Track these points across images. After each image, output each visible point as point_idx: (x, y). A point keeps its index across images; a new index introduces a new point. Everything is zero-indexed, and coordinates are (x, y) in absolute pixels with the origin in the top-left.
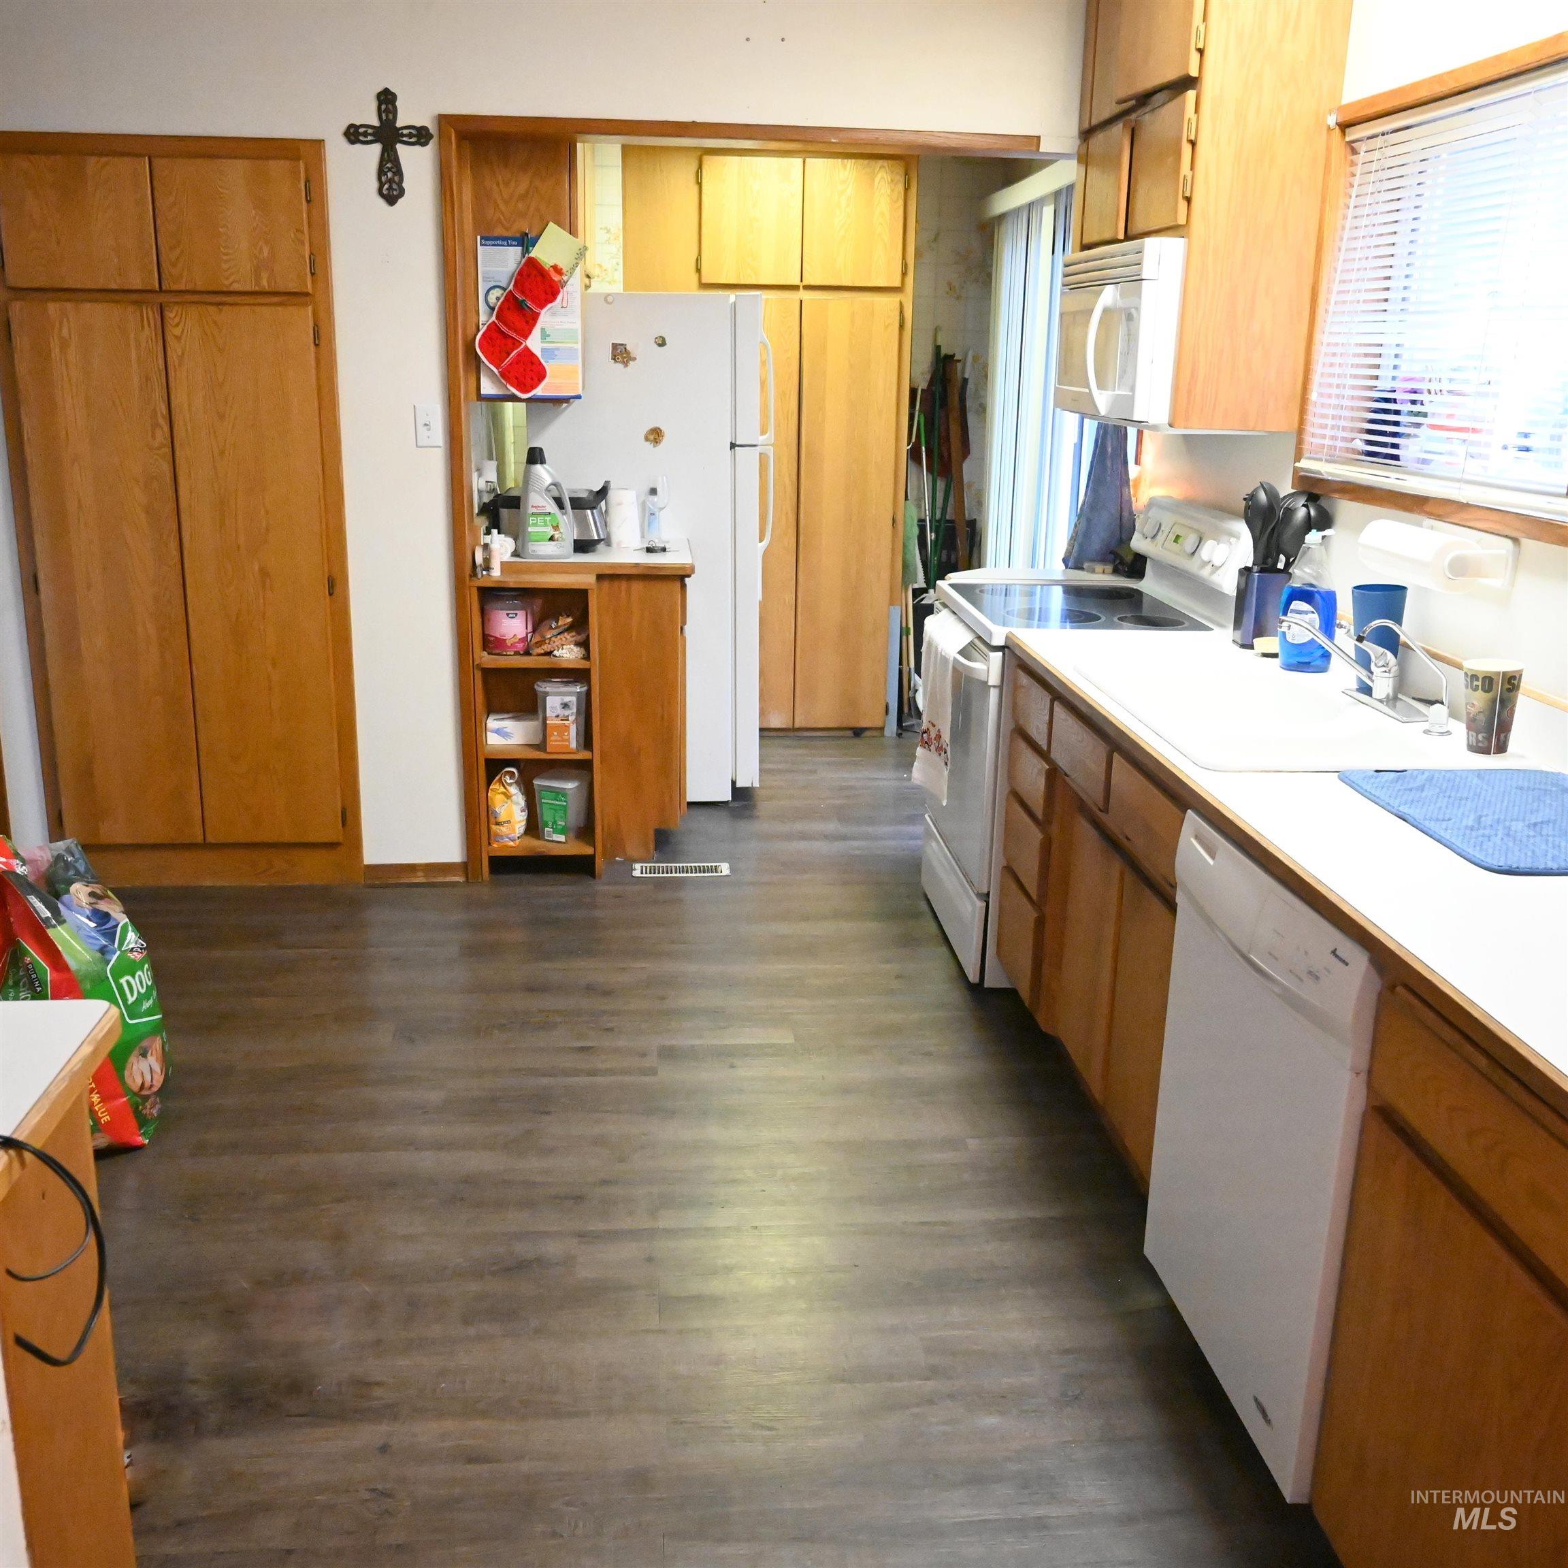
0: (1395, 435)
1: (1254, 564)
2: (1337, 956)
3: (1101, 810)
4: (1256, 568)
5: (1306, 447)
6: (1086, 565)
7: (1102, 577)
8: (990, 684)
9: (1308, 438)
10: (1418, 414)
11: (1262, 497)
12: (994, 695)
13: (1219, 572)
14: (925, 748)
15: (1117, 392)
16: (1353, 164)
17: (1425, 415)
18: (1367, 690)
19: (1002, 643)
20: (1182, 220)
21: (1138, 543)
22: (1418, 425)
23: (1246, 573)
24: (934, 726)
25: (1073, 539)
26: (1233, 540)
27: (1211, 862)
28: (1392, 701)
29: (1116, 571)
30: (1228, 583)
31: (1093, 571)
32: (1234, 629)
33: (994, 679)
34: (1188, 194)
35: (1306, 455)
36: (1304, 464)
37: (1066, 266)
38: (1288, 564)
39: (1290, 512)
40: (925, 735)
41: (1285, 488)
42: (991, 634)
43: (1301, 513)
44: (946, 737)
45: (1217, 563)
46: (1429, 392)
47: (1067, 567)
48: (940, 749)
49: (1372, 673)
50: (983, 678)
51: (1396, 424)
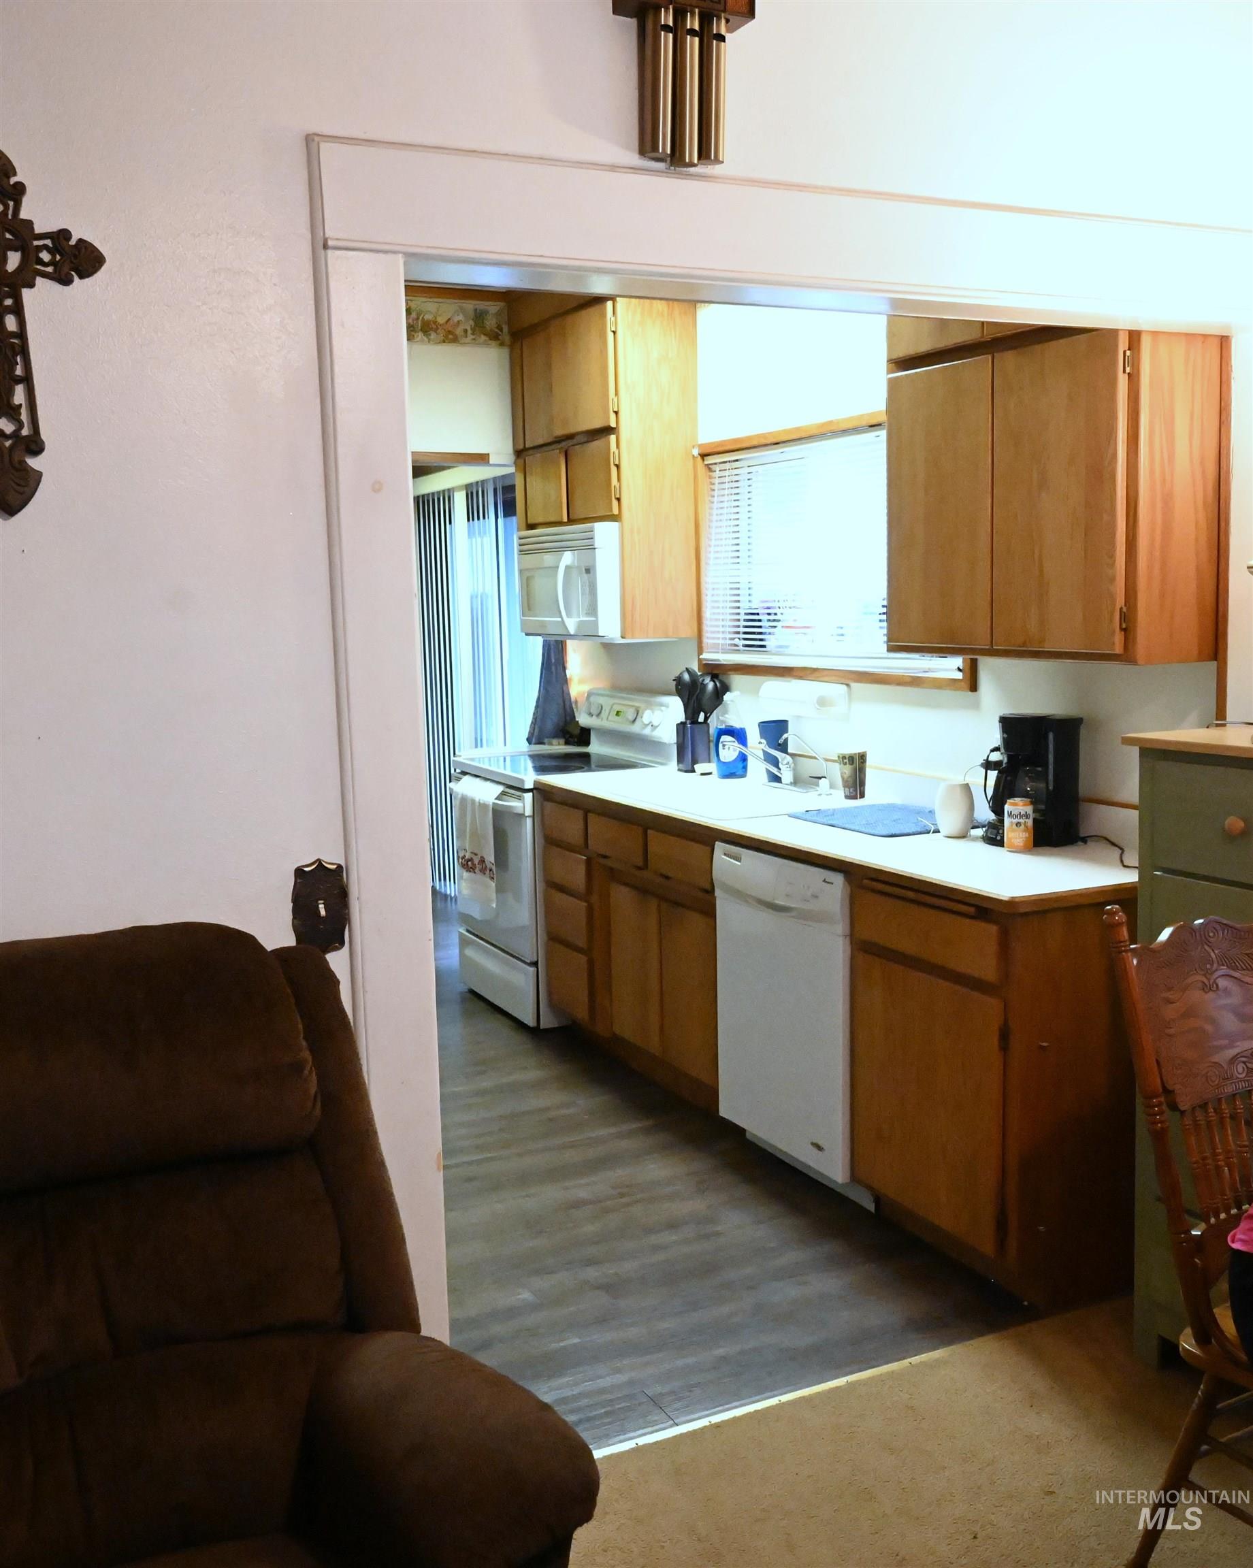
0: (760, 633)
1: (686, 718)
2: (826, 882)
3: (639, 868)
4: (688, 722)
5: (704, 645)
6: (546, 740)
7: (559, 747)
8: (526, 815)
9: (705, 641)
10: (774, 620)
11: (686, 677)
12: (529, 822)
13: (657, 729)
14: (470, 871)
15: (582, 619)
16: (710, 477)
17: (779, 621)
18: (777, 779)
19: (532, 787)
20: (616, 511)
21: (583, 720)
22: (775, 627)
23: (682, 726)
24: (476, 855)
25: (534, 723)
26: (663, 708)
27: (739, 864)
28: (796, 782)
29: (567, 743)
30: (669, 735)
31: (551, 744)
32: (678, 764)
33: (528, 812)
34: (618, 496)
35: (705, 649)
36: (704, 656)
37: (520, 539)
38: (706, 718)
39: (704, 686)
40: (469, 863)
41: (697, 670)
42: (522, 781)
43: (711, 686)
44: (490, 858)
45: (655, 724)
46: (779, 608)
47: (530, 743)
48: (483, 871)
49: (780, 769)
50: (521, 811)
51: (760, 627)
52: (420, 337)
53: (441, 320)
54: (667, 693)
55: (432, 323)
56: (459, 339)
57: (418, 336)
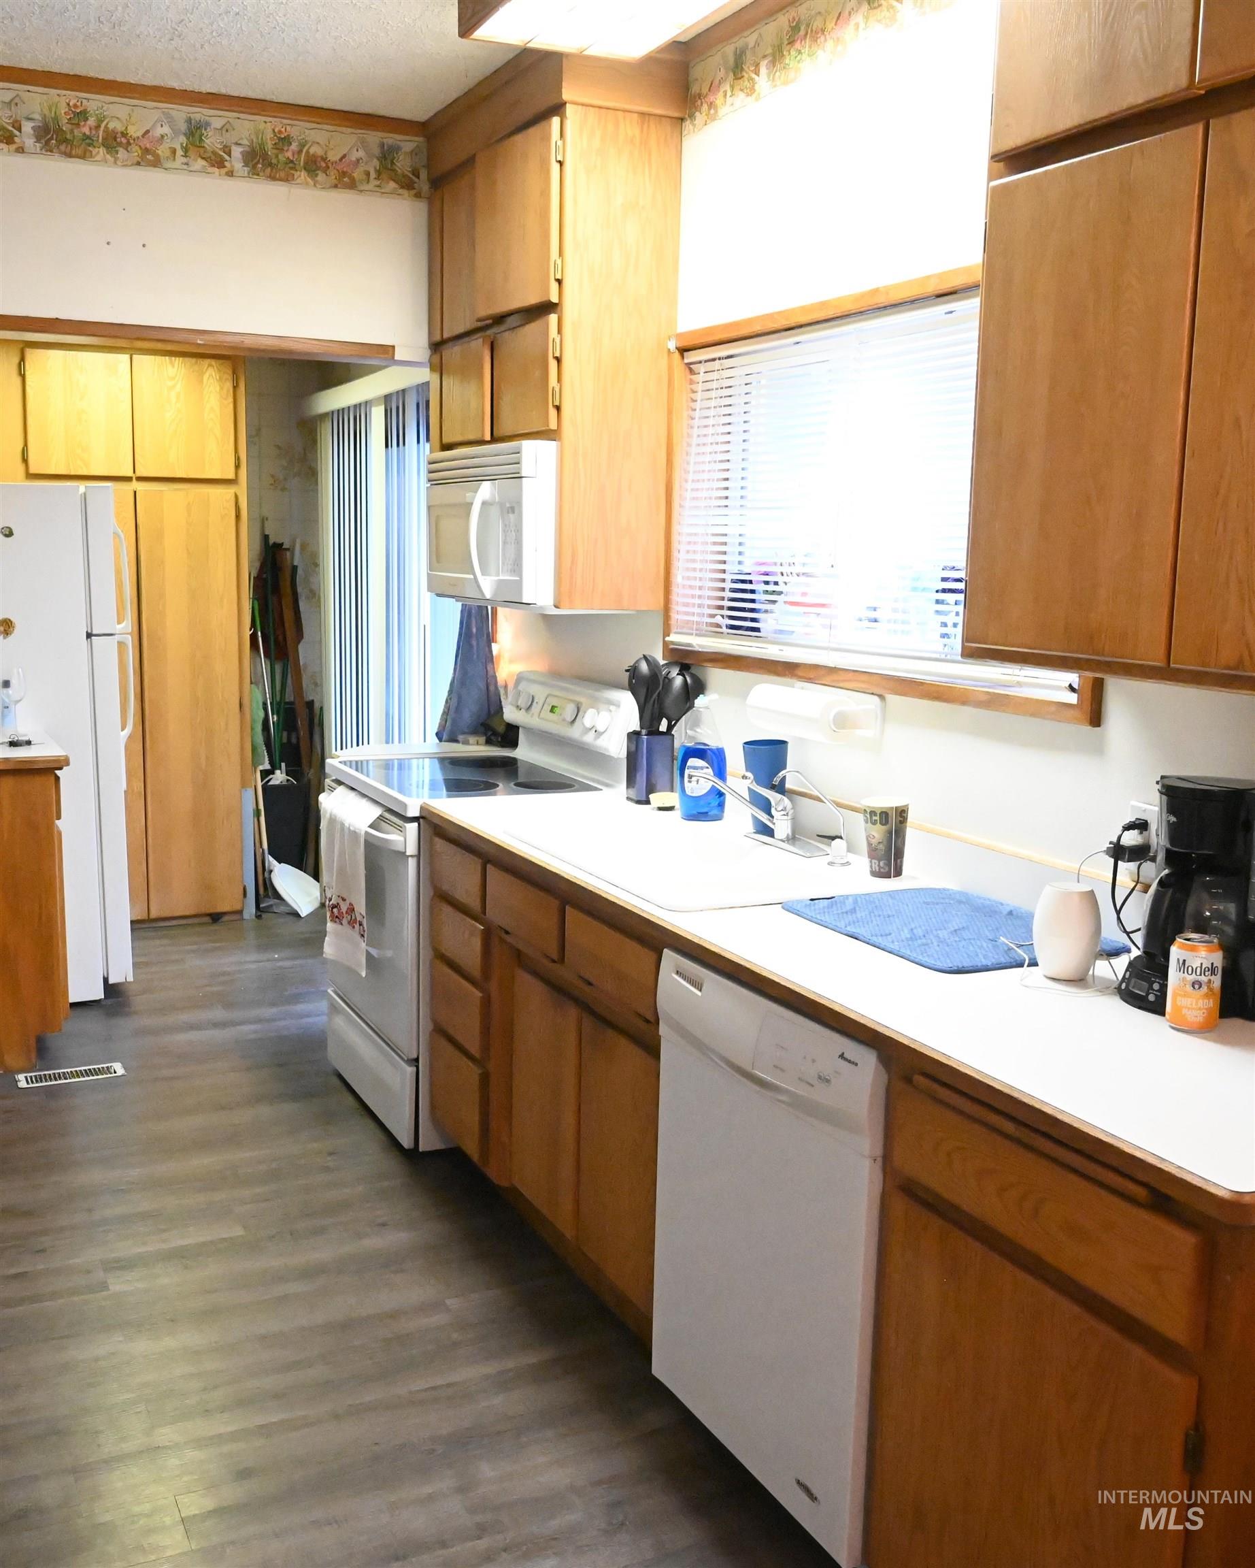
0: (752, 610)
1: (642, 727)
2: (846, 1060)
3: (554, 961)
4: (644, 732)
5: (673, 622)
6: (461, 738)
7: (477, 748)
8: (408, 854)
9: (674, 616)
10: (774, 592)
11: (644, 667)
12: (412, 863)
13: (602, 737)
14: (336, 922)
15: (501, 577)
16: (692, 382)
17: (780, 593)
18: (769, 832)
19: (417, 814)
20: (553, 425)
21: (510, 714)
22: (774, 602)
23: (635, 737)
24: (344, 900)
25: (446, 713)
26: (612, 708)
27: (699, 993)
28: (793, 839)
29: (489, 742)
30: (616, 747)
31: (466, 743)
32: (628, 787)
33: (411, 849)
34: (557, 403)
35: (674, 629)
36: (673, 638)
37: (430, 463)
38: (670, 727)
39: (668, 681)
40: (335, 910)
41: (660, 658)
42: (405, 806)
43: (678, 681)
44: (361, 908)
45: (600, 728)
46: (782, 574)
47: (440, 740)
48: (352, 923)
49: (773, 817)
50: (401, 849)
51: (753, 601)
52: (302, 177)
53: (333, 156)
54: (617, 686)
55: (319, 159)
56: (358, 184)
57: (300, 176)
